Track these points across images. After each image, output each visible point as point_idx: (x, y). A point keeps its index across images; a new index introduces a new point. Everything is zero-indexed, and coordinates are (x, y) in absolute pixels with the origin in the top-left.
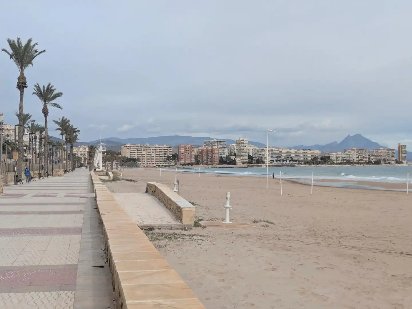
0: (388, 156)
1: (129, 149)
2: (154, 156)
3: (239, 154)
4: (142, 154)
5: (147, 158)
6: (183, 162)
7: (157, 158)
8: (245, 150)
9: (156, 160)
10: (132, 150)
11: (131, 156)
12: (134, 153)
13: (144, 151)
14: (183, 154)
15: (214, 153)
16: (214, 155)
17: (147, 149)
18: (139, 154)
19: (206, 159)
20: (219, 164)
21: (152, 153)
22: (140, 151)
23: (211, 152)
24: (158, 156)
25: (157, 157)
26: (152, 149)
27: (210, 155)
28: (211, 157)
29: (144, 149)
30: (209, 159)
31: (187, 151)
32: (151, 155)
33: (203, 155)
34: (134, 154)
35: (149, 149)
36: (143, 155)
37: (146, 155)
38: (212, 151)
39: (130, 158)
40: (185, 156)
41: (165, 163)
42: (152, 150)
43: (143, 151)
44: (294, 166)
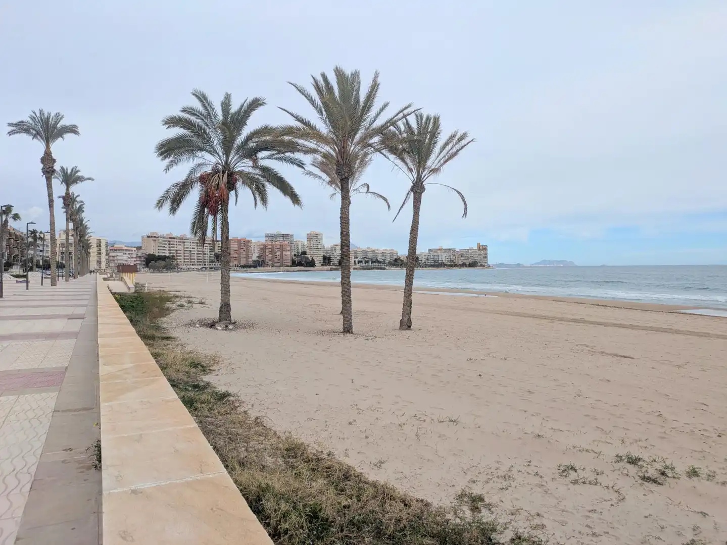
0: (479, 257)
1: (155, 240)
2: (194, 254)
3: (312, 253)
4: (177, 249)
5: (184, 256)
6: (236, 262)
7: (200, 257)
8: (319, 247)
9: (198, 259)
10: (161, 243)
11: (159, 253)
12: (164, 248)
13: (181, 245)
14: (237, 252)
15: (285, 251)
16: (284, 253)
17: (184, 242)
18: (171, 249)
19: (270, 259)
20: (291, 266)
21: (192, 248)
22: (173, 244)
23: (279, 248)
24: (201, 253)
25: (199, 255)
26: (193, 243)
27: (278, 253)
28: (279, 257)
29: (180, 242)
30: (275, 259)
31: (241, 247)
32: (190, 251)
33: (267, 254)
34: (164, 250)
35: (188, 242)
36: (178, 252)
37: (182, 252)
38: (281, 248)
39: (159, 256)
40: (239, 254)
41: (212, 265)
42: (191, 244)
43: (179, 245)
44: (384, 269)
